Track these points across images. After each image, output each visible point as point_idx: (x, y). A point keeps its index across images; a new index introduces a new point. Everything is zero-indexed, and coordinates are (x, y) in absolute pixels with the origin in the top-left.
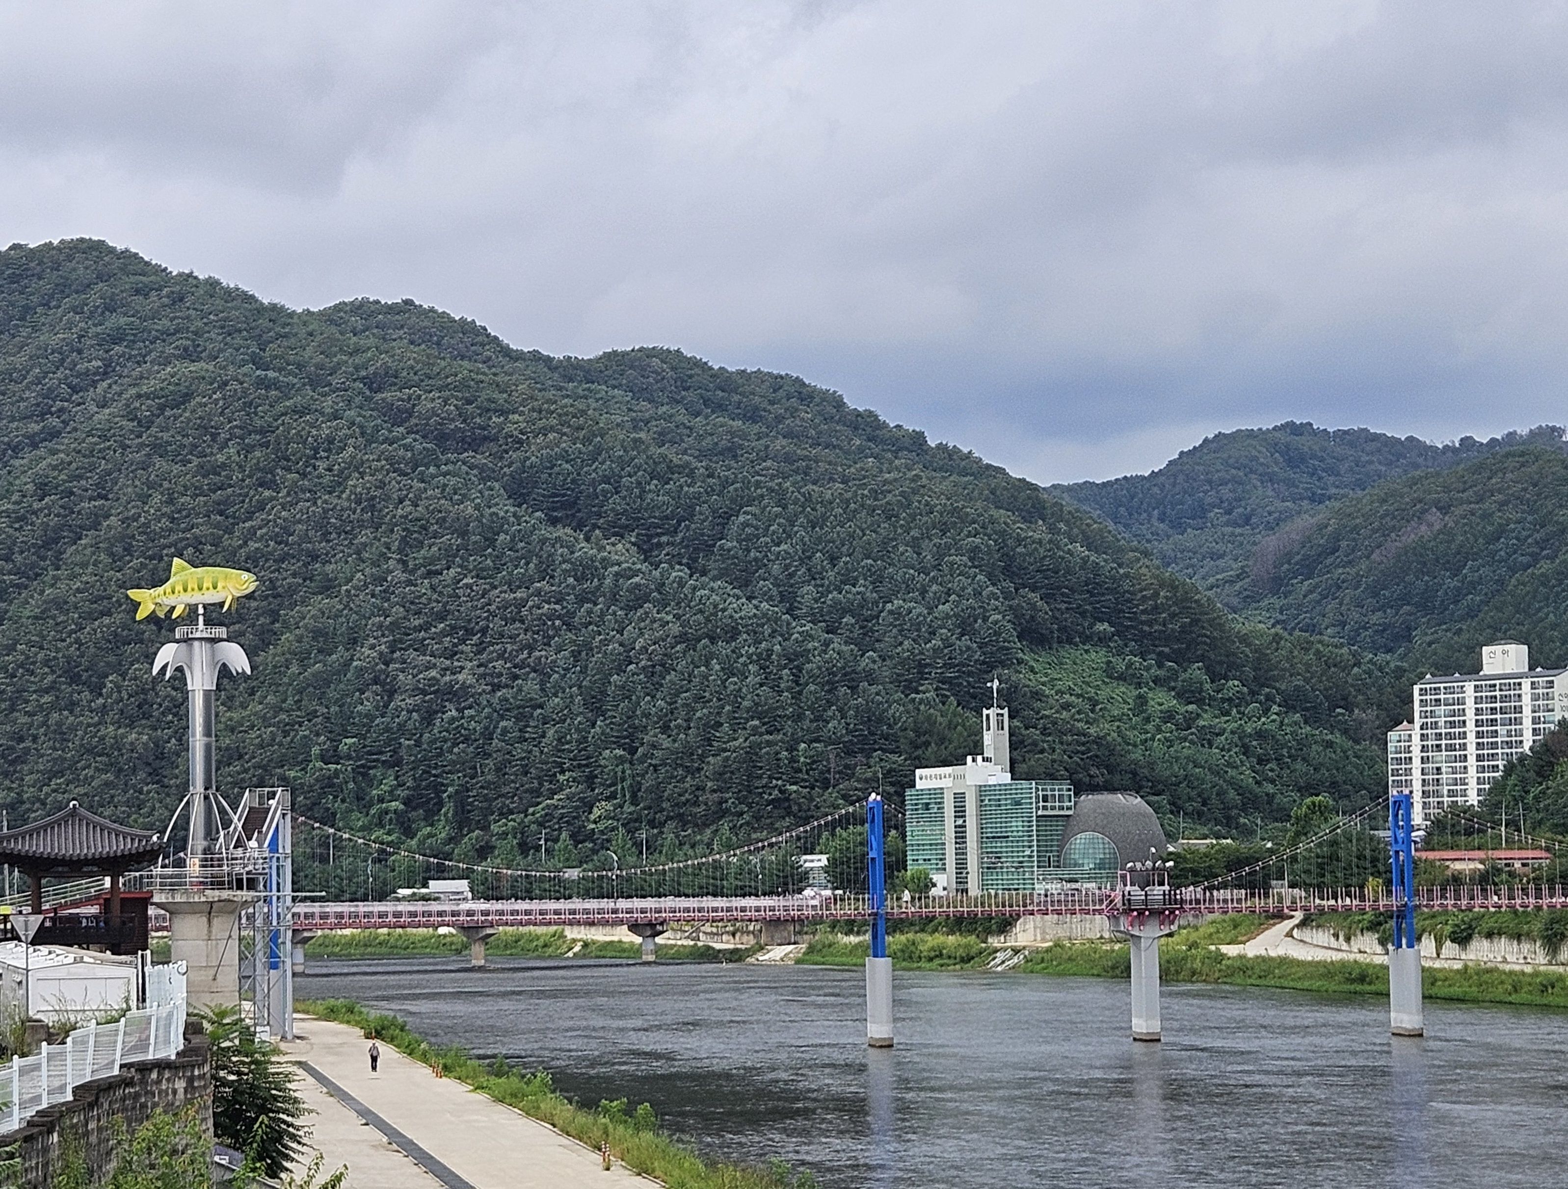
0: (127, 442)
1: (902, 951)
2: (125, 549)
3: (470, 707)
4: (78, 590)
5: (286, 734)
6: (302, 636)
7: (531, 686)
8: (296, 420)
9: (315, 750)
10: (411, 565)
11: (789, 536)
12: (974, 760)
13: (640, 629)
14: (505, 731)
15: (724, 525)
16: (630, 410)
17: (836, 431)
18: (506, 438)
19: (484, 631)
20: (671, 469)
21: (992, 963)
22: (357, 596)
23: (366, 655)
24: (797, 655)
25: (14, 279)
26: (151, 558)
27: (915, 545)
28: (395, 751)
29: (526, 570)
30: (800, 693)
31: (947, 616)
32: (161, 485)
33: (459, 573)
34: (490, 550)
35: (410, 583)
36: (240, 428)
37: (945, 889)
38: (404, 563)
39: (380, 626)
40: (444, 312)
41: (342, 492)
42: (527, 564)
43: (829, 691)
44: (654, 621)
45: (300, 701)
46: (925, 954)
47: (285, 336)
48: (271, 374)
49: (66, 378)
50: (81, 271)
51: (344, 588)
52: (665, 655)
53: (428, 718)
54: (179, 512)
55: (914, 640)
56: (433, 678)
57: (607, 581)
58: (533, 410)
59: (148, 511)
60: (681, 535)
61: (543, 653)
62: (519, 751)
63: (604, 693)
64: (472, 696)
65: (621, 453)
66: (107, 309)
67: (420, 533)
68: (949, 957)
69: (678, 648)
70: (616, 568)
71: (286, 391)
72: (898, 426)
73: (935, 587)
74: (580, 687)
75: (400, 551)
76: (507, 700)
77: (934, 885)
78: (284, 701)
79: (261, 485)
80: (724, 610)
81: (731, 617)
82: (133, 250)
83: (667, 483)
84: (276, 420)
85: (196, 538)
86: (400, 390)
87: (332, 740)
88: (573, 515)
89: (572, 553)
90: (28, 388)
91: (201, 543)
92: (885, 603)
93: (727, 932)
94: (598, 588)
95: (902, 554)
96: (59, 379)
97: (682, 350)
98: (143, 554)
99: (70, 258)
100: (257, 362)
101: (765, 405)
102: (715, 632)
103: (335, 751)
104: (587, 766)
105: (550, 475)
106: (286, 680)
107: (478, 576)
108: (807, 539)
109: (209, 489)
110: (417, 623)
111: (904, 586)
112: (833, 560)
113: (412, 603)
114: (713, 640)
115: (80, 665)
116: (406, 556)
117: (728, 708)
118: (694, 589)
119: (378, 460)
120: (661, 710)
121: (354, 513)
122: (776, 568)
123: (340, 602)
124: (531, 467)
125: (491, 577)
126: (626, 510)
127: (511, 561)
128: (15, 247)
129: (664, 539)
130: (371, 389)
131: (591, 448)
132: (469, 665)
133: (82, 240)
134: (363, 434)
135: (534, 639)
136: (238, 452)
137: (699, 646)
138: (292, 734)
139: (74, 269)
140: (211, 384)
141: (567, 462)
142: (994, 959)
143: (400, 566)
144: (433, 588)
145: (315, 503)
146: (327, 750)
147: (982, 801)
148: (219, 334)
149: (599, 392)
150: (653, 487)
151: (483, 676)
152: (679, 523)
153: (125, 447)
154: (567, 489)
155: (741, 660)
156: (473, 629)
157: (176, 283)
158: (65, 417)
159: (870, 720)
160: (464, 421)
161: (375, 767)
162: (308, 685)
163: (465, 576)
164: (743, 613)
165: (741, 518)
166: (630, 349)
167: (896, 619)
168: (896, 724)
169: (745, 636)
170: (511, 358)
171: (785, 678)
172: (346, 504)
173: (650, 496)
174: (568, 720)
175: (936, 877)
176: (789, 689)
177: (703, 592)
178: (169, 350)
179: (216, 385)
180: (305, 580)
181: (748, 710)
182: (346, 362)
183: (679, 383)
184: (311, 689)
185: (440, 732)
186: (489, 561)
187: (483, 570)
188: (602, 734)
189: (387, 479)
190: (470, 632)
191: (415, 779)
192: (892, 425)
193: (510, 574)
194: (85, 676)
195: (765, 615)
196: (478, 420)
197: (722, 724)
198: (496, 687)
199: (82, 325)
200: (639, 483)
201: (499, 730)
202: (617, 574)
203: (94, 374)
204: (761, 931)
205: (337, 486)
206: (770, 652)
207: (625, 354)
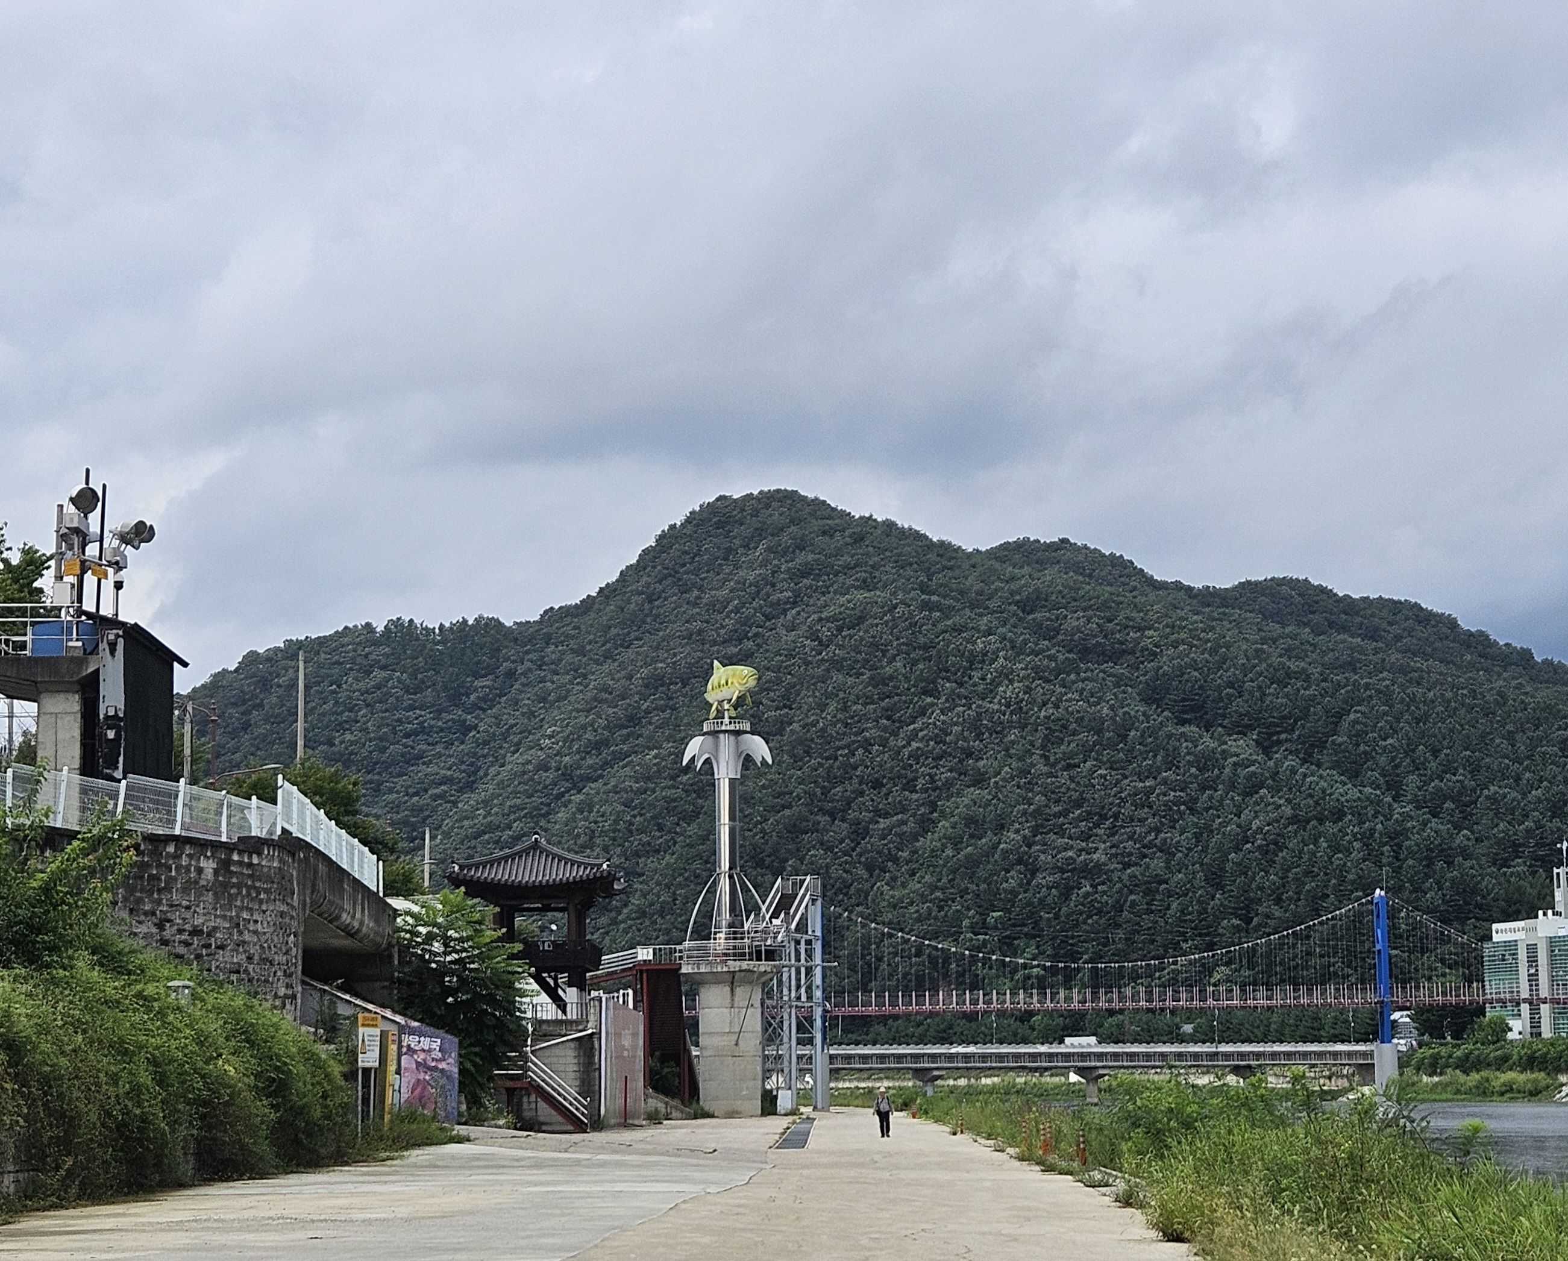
0: (810, 659)
1: (1477, 1087)
2: (805, 752)
3: (1103, 883)
4: (764, 787)
5: (940, 910)
6: (956, 823)
7: (1157, 864)
8: (955, 637)
9: (966, 923)
10: (1052, 759)
11: (1396, 732)
12: (1545, 914)
13: (1256, 812)
14: (1134, 904)
15: (1336, 724)
16: (1260, 630)
17: (1449, 648)
18: (1142, 651)
19: (1116, 816)
20: (1288, 675)
21: (1558, 1096)
22: (1005, 787)
23: (1011, 837)
24: (1398, 834)
25: (720, 525)
26: (827, 759)
27: (1510, 737)
28: (1036, 923)
29: (1154, 763)
30: (1400, 867)
31: (1539, 801)
32: (837, 695)
33: (1094, 766)
34: (1121, 745)
35: (1050, 775)
36: (906, 645)
37: (1520, 1033)
38: (1047, 758)
39: (1024, 813)
40: (1095, 549)
41: (994, 698)
42: (1155, 756)
43: (1428, 866)
44: (1268, 804)
45: (953, 879)
46: (1497, 1089)
47: (951, 568)
48: (935, 598)
49: (761, 607)
50: (776, 517)
51: (993, 780)
52: (1278, 835)
53: (1066, 896)
54: (852, 718)
55: (1509, 823)
56: (1071, 858)
57: (1227, 770)
58: (1167, 626)
59: (826, 718)
60: (1297, 733)
61: (1169, 835)
62: (1147, 921)
63: (1222, 869)
64: (1105, 874)
65: (1245, 661)
66: (797, 547)
67: (1061, 732)
68: (1519, 1092)
69: (1290, 829)
70: (1234, 759)
71: (947, 612)
72: (1507, 645)
73: (1527, 775)
74: (1202, 865)
75: (1043, 747)
76: (1136, 877)
77: (1511, 1030)
78: (940, 880)
79: (923, 694)
80: (1330, 795)
81: (1338, 800)
82: (822, 498)
83: (1286, 687)
84: (937, 637)
85: (866, 740)
86: (1049, 611)
87: (981, 914)
88: (1201, 717)
89: (1196, 746)
90: (728, 616)
91: (871, 745)
92: (1482, 789)
93: (1324, 1077)
94: (1218, 777)
95: (1498, 746)
96: (755, 609)
97: (1310, 579)
98: (821, 756)
99: (768, 506)
100: (924, 589)
101: (1384, 625)
102: (1322, 814)
103: (984, 923)
104: (1207, 935)
105: (1180, 682)
106: (941, 862)
107: (1111, 768)
108: (1411, 734)
109: (879, 699)
110: (1056, 809)
111: (1499, 774)
112: (1435, 753)
113: (1053, 792)
114: (1321, 821)
115: (764, 851)
116: (1049, 751)
117: (1333, 881)
118: (1305, 776)
119: (1026, 669)
120: (1274, 884)
121: (1004, 715)
122: (1383, 760)
123: (989, 793)
124: (1164, 675)
125: (1123, 768)
126: (1248, 712)
127: (1141, 753)
128: (721, 498)
129: (1283, 736)
130: (1023, 612)
131: (1217, 658)
132: (1103, 846)
133: (778, 491)
134: (1012, 648)
135: (1161, 822)
136: (905, 666)
137: (1309, 827)
138: (946, 909)
139: (771, 515)
140: (883, 607)
141: (1195, 670)
142: (1560, 1092)
143: (1042, 761)
144: (1072, 779)
145: (970, 708)
146: (977, 923)
147: (1553, 951)
148: (893, 568)
149: (1232, 615)
150: (1272, 690)
151: (1116, 855)
152: (1296, 722)
153: (807, 663)
154: (1196, 695)
155: (1347, 838)
156: (1106, 814)
157: (857, 525)
158: (759, 641)
159: (1464, 891)
160: (1105, 636)
161: (1019, 938)
162: (961, 866)
163: (1100, 768)
164: (1348, 797)
165: (1352, 716)
166: (1263, 579)
167: (1492, 804)
168: (1489, 895)
169: (1350, 817)
170: (1155, 587)
171: (1387, 854)
172: (996, 707)
173: (1269, 698)
174: (1190, 894)
175: (1511, 1023)
176: (1389, 864)
177: (1312, 778)
178: (850, 582)
179: (886, 608)
180: (960, 775)
181: (1353, 882)
182: (1003, 588)
183: (1306, 607)
184: (963, 869)
185: (1076, 906)
186: (1121, 754)
187: (1115, 762)
188: (1221, 904)
189: (1033, 686)
190: (1103, 818)
191: (1054, 948)
192: (1501, 643)
193: (1140, 766)
194: (768, 860)
195: (1368, 799)
196: (1118, 636)
197: (1328, 896)
198: (1127, 866)
199: (776, 562)
200: (1260, 687)
201: (1128, 903)
202: (1235, 764)
203: (786, 603)
204: (1353, 1075)
205: (989, 693)
206: (1372, 830)
207: (1257, 583)
